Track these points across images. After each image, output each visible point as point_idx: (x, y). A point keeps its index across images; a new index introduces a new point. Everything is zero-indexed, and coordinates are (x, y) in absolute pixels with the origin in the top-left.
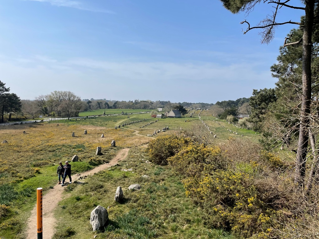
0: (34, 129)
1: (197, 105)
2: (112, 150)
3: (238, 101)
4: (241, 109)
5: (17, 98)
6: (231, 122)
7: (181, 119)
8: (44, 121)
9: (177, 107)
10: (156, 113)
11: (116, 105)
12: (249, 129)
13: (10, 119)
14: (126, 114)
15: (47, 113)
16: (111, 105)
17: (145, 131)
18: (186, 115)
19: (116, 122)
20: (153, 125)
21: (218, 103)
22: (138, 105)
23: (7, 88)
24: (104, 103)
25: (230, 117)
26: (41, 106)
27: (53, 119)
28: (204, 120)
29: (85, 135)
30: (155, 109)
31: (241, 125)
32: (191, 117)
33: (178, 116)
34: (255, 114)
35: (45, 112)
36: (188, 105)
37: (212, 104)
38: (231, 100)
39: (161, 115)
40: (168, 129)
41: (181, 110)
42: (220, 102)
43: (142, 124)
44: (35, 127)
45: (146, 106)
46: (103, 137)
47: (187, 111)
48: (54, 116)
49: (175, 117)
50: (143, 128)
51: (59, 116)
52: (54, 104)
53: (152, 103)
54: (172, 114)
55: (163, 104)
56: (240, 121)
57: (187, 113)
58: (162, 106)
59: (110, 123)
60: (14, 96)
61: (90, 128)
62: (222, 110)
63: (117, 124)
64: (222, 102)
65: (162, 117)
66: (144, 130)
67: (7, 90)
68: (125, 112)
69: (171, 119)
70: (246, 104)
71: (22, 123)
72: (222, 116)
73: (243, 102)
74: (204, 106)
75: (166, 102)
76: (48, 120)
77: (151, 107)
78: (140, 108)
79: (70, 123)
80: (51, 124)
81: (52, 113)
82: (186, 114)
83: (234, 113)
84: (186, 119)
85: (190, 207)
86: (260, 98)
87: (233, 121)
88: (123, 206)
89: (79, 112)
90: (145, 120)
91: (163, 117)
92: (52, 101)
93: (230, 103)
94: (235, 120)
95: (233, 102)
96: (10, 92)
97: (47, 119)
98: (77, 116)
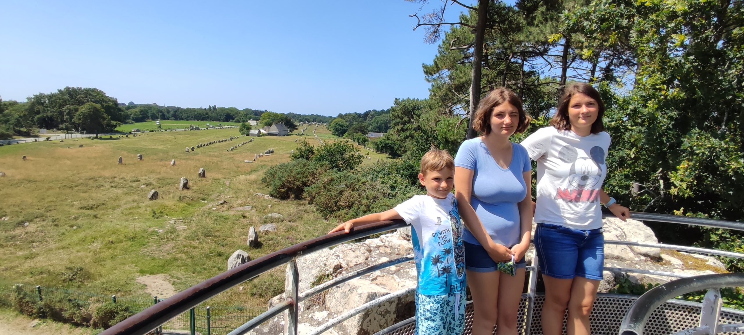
1: (310, 117)
3: (367, 114)
4: (372, 125)
6: (360, 143)
7: (288, 137)
8: (53, 139)
9: (281, 119)
14: (198, 129)
18: (295, 132)
20: (247, 146)
22: (216, 115)
25: (358, 136)
27: (67, 135)
29: (140, 162)
30: (244, 121)
32: (303, 134)
33: (283, 133)
36: (295, 116)
38: (358, 112)
39: (257, 132)
40: (272, 152)
41: (287, 123)
42: (343, 114)
43: (230, 145)
46: (174, 164)
47: (296, 126)
49: (281, 135)
50: (234, 151)
54: (274, 129)
55: (257, 114)
57: (297, 129)
64: (346, 115)
65: (259, 135)
66: (236, 154)
68: (195, 127)
69: (274, 137)
73: (373, 115)
76: (59, 138)
77: (237, 118)
78: (220, 120)
82: (295, 130)
83: (362, 130)
84: (297, 137)
86: (402, 109)
87: (362, 142)
88: (261, 250)
90: (233, 139)
93: (356, 117)
94: (365, 141)
95: (359, 115)
97: (55, 136)
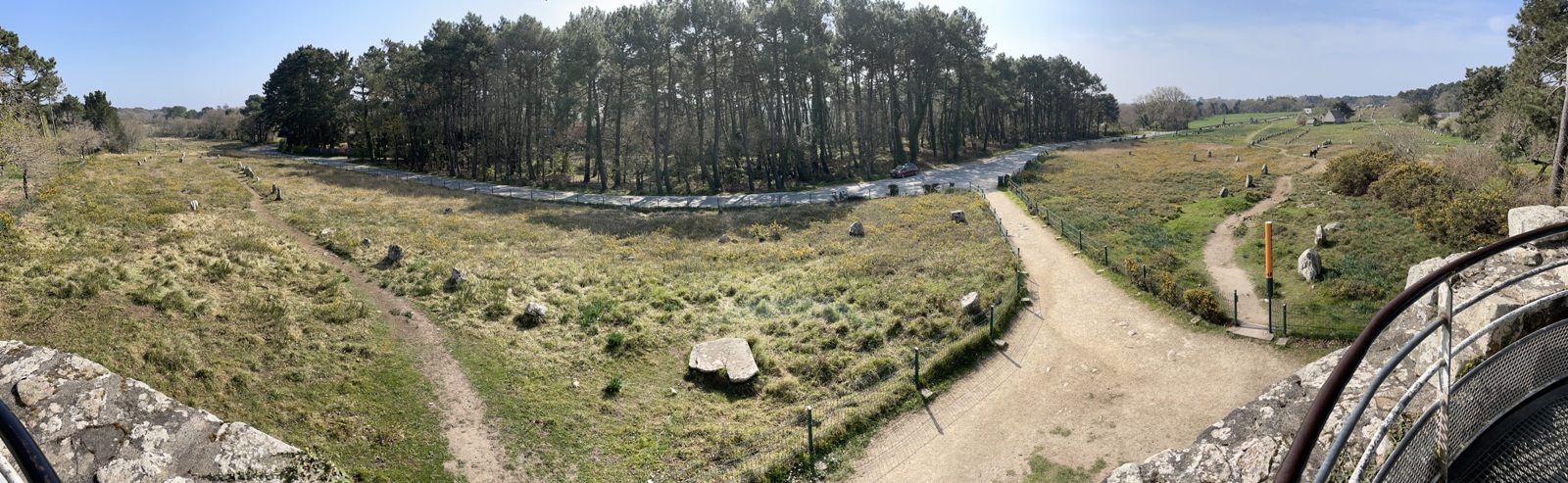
0: (1138, 149)
1: (1366, 100)
2: (1265, 181)
3: (1433, 89)
4: (1439, 103)
5: (1115, 101)
6: (1425, 127)
7: (1344, 125)
8: (1147, 136)
9: (1338, 105)
10: (1305, 118)
11: (1238, 108)
12: (1454, 135)
13: (1106, 134)
14: (1257, 122)
15: (1147, 125)
16: (1231, 108)
17: (1296, 149)
18: (1352, 118)
19: (1245, 135)
20: (1304, 138)
21: (1401, 95)
22: (1272, 106)
23: (1103, 85)
24: (1220, 104)
25: (1424, 118)
26: (1139, 112)
27: (1157, 133)
28: (1382, 125)
29: (1210, 159)
30: (1300, 110)
31: (1442, 130)
32: (1360, 121)
33: (1340, 120)
34: (1469, 110)
35: (1145, 123)
36: (1353, 100)
37: (1390, 97)
38: (1421, 88)
39: (1313, 121)
40: (1330, 143)
41: (1344, 109)
43: (1288, 138)
44: (1138, 146)
45: (1286, 105)
46: (1238, 160)
47: (1353, 111)
48: (1156, 129)
49: (1336, 123)
50: (1291, 145)
51: (1163, 128)
52: (1156, 109)
53: (1295, 100)
54: (1330, 117)
55: (1314, 101)
56: (1441, 124)
57: (1353, 115)
58: (1311, 104)
59: (1237, 138)
60: (1111, 97)
61: (1212, 148)
62: (1408, 106)
63: (1249, 139)
64: (1407, 92)
65: (1315, 124)
66: (1294, 147)
67: (1103, 89)
68: (1255, 119)
69: (1330, 126)
70: (1444, 94)
71: (1120, 140)
72: (1409, 117)
73: (1440, 91)
74: (1377, 100)
75: (1316, 98)
77: (1293, 107)
78: (1276, 110)
79: (1180, 139)
80: (1157, 142)
81: (1154, 124)
83: (1428, 110)
84: (1354, 125)
85: (1425, 244)
86: (1477, 82)
87: (1429, 125)
88: (1331, 250)
89: (1188, 122)
90: (1289, 131)
91: (1317, 123)
92: (1153, 105)
93: (1420, 94)
94: (1433, 123)
95: (1424, 92)
96: (1107, 92)
97: (1150, 134)
98: (1187, 128)
